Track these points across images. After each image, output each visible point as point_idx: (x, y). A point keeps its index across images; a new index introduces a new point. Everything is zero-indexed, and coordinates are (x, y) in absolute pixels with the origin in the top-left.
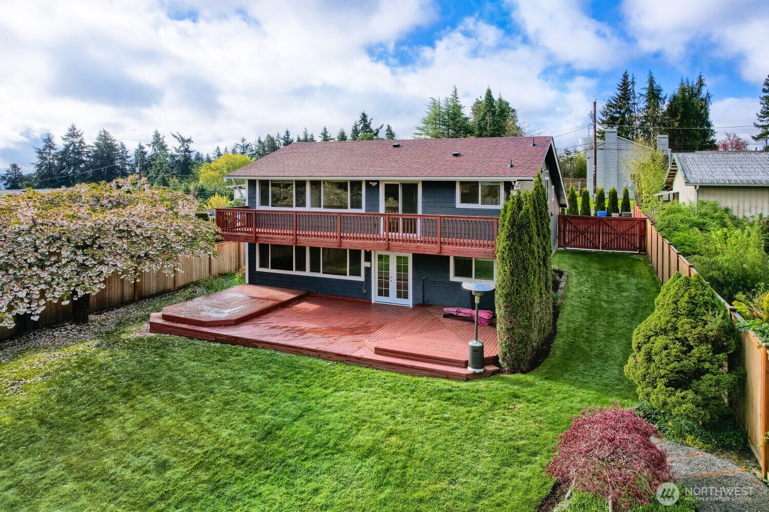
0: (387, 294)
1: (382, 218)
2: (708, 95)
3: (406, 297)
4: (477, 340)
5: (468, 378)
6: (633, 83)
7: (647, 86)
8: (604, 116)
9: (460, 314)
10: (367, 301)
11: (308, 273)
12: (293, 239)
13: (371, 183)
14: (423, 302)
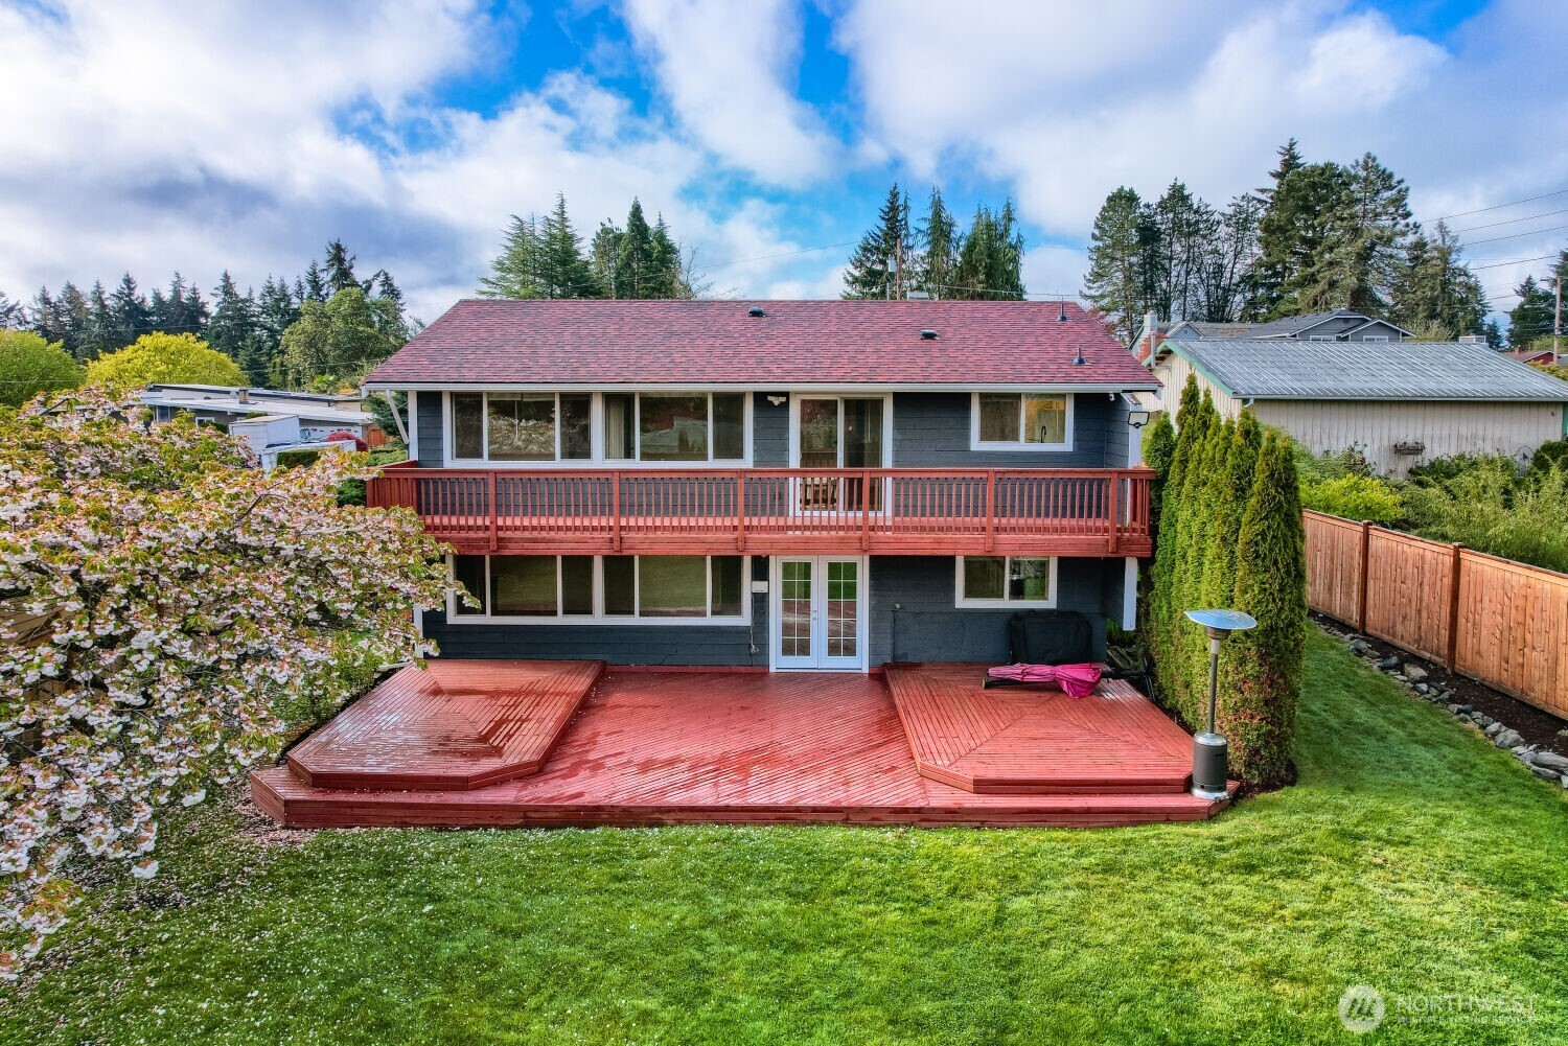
0: (804, 649)
1: (791, 480)
2: (1020, 240)
3: (850, 650)
4: (1212, 732)
5: (1212, 814)
6: (906, 207)
7: (929, 214)
8: (856, 268)
9: (1029, 678)
10: (758, 670)
11: (599, 618)
12: (611, 540)
13: (770, 398)
14: (894, 657)
